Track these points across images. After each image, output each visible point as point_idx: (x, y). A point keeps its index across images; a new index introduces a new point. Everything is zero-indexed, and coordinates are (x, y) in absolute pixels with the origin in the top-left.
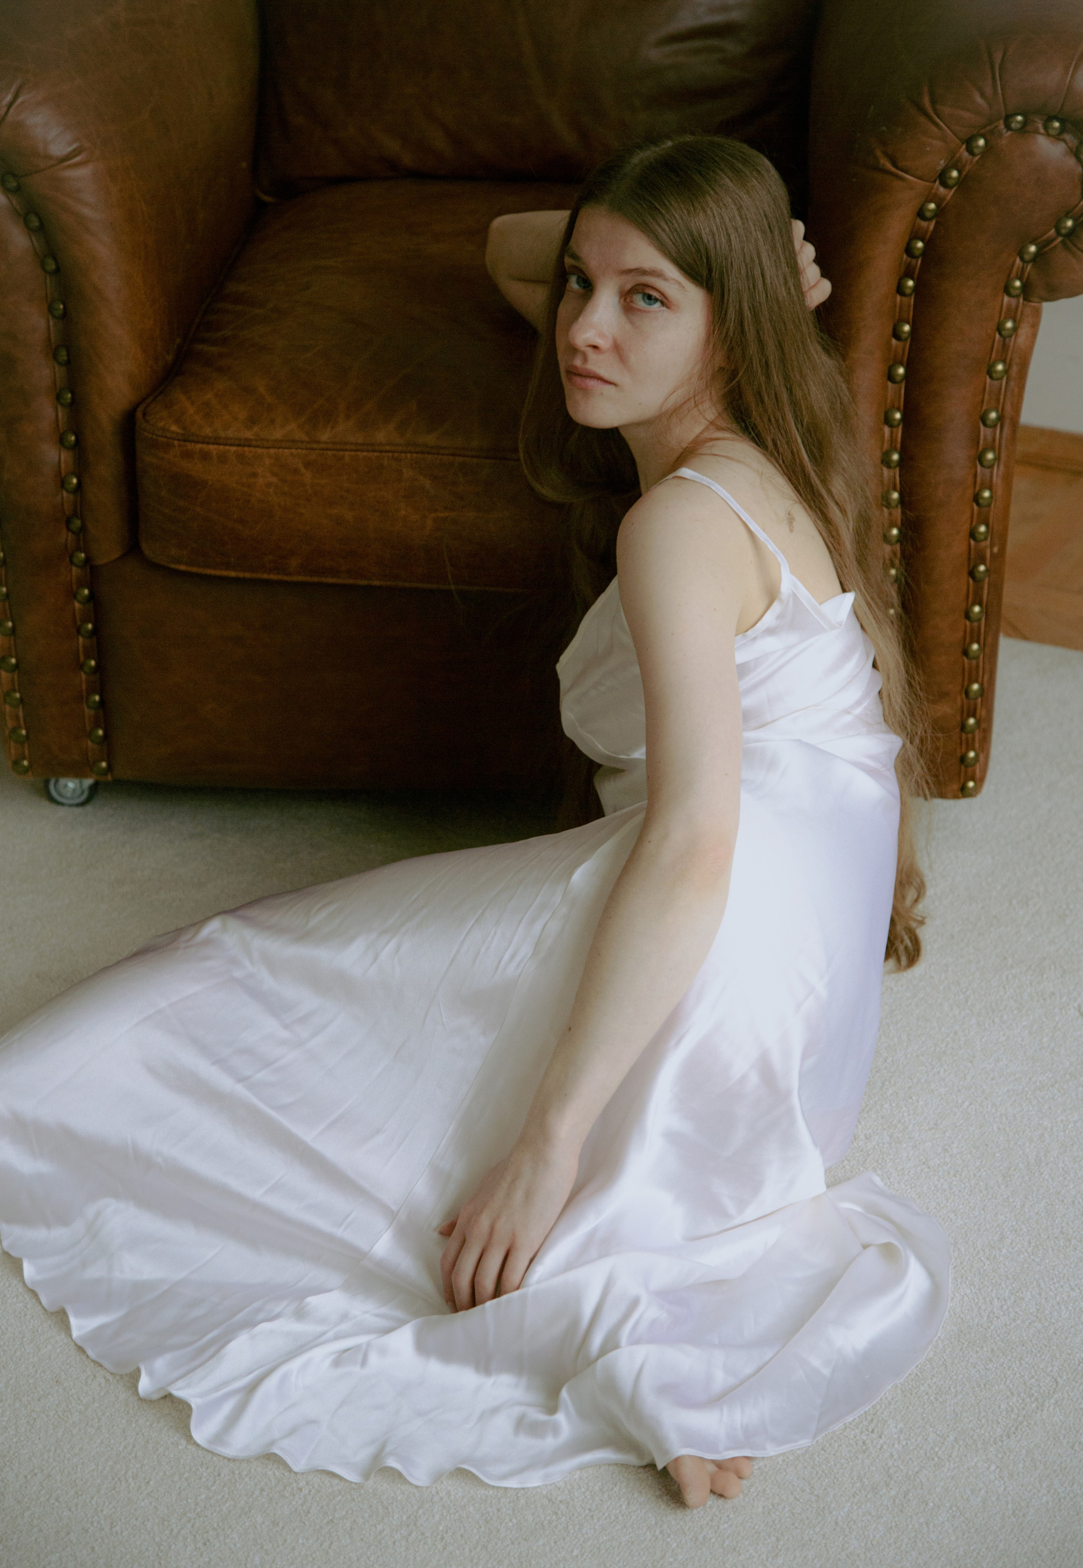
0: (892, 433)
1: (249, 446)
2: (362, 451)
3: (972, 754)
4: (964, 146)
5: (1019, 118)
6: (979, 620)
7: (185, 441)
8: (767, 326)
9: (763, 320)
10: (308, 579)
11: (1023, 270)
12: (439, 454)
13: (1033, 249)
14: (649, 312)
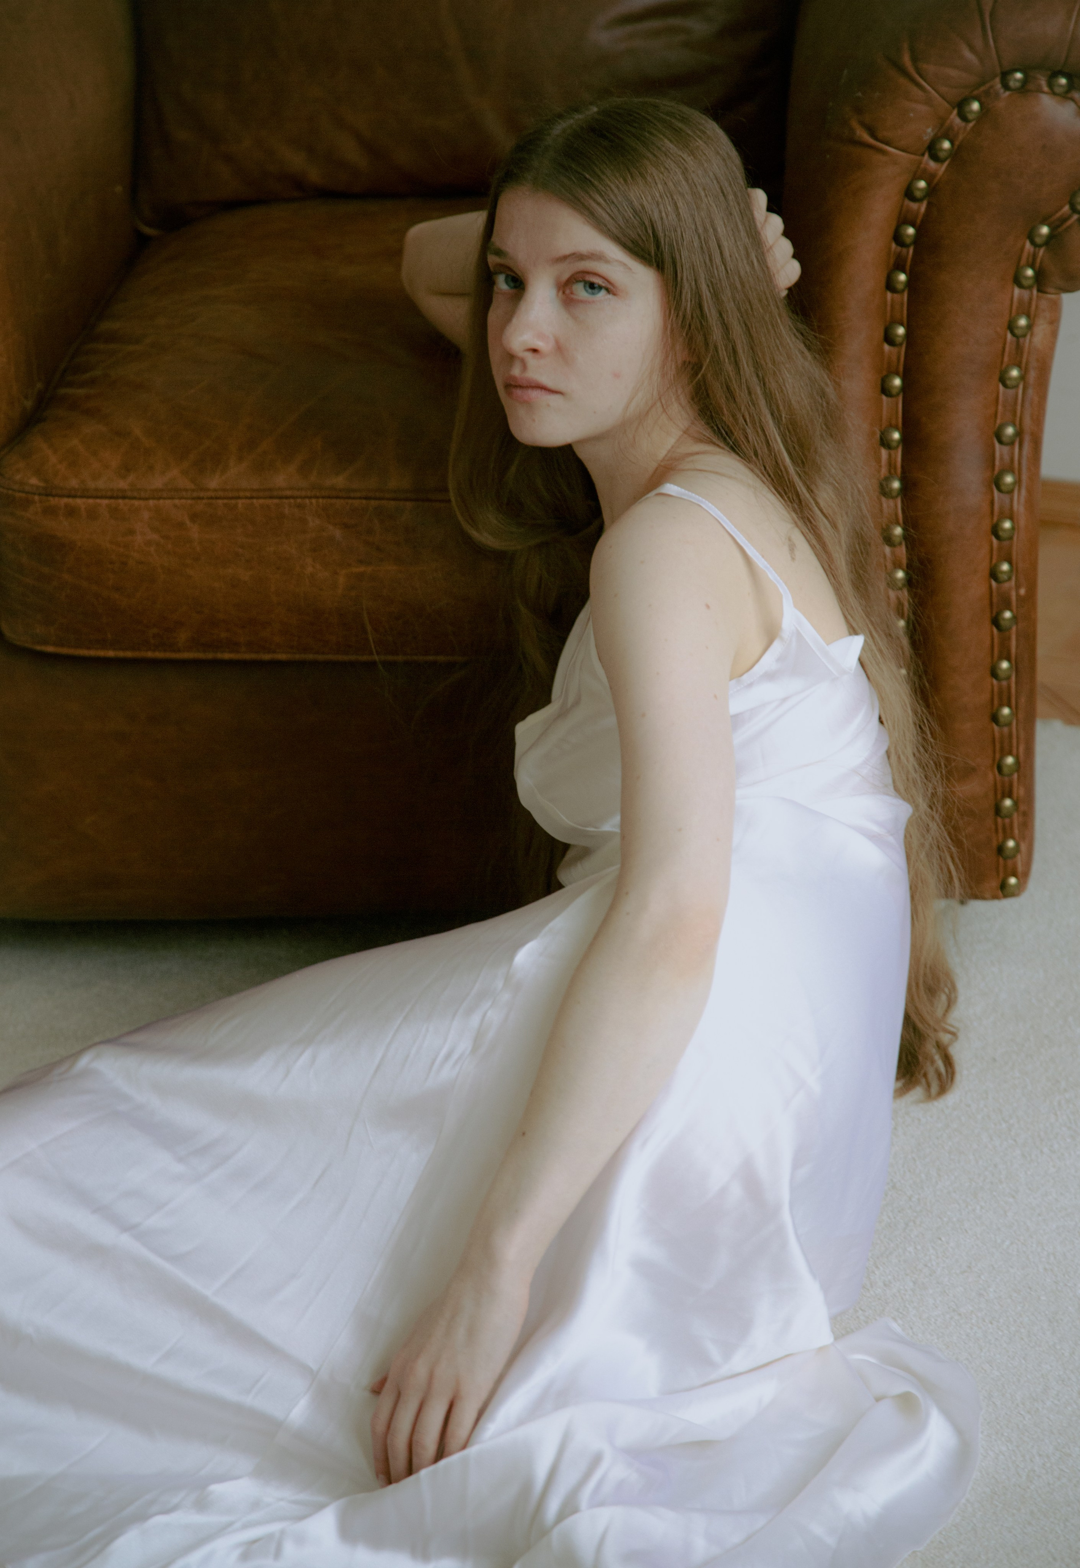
0: (890, 455)
1: (124, 498)
2: (258, 498)
3: (1011, 844)
4: (955, 112)
5: (1019, 75)
6: (1008, 678)
7: (47, 495)
8: (730, 306)
9: (724, 299)
10: (201, 656)
11: (1035, 256)
12: (349, 498)
13: (1045, 230)
14: (594, 302)
